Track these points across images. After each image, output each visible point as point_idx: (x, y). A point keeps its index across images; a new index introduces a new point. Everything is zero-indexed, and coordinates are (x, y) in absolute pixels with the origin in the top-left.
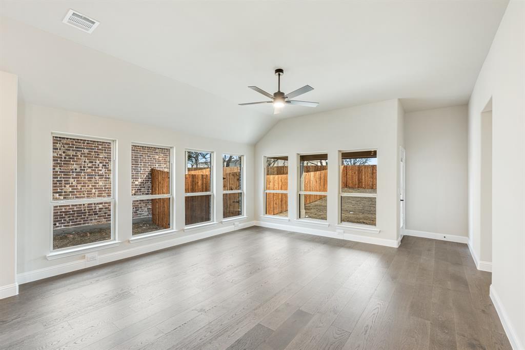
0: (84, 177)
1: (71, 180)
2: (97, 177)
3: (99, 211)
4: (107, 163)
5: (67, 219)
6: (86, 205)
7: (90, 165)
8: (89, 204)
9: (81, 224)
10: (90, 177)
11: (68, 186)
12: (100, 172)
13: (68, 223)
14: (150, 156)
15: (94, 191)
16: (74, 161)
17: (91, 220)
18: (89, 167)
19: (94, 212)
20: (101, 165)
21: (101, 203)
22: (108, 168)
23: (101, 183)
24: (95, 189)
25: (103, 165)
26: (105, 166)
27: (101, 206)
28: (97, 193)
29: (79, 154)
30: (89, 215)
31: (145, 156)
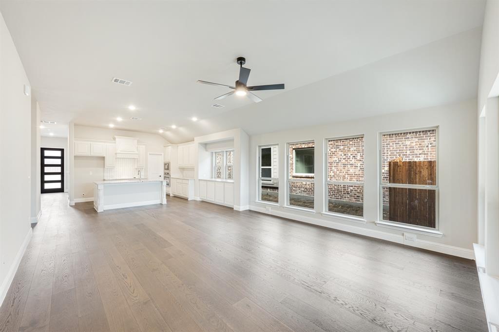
0: (340, 166)
1: (333, 168)
2: (349, 166)
3: (351, 192)
4: (356, 155)
5: (332, 194)
6: (342, 186)
7: (344, 157)
8: (344, 186)
9: (338, 199)
10: (345, 165)
11: (332, 172)
12: (351, 162)
13: (332, 196)
14: (399, 144)
15: (346, 176)
16: (335, 155)
17: (345, 197)
18: (344, 159)
19: (347, 192)
20: (351, 156)
21: (352, 186)
22: (356, 159)
23: (351, 171)
24: (348, 174)
25: (353, 157)
26: (355, 157)
27: (351, 188)
28: (349, 178)
29: (338, 149)
30: (344, 193)
31: (393, 144)
